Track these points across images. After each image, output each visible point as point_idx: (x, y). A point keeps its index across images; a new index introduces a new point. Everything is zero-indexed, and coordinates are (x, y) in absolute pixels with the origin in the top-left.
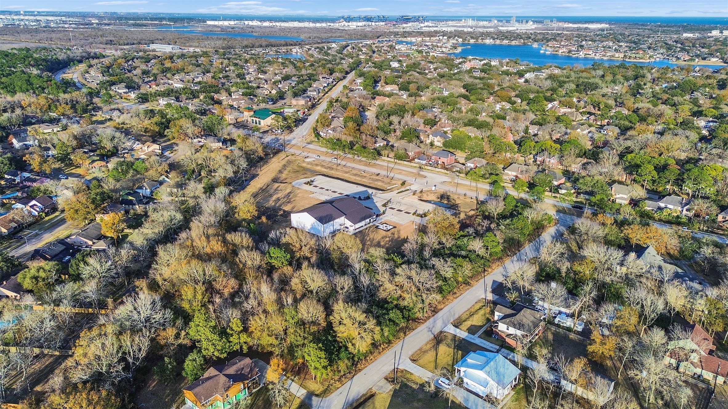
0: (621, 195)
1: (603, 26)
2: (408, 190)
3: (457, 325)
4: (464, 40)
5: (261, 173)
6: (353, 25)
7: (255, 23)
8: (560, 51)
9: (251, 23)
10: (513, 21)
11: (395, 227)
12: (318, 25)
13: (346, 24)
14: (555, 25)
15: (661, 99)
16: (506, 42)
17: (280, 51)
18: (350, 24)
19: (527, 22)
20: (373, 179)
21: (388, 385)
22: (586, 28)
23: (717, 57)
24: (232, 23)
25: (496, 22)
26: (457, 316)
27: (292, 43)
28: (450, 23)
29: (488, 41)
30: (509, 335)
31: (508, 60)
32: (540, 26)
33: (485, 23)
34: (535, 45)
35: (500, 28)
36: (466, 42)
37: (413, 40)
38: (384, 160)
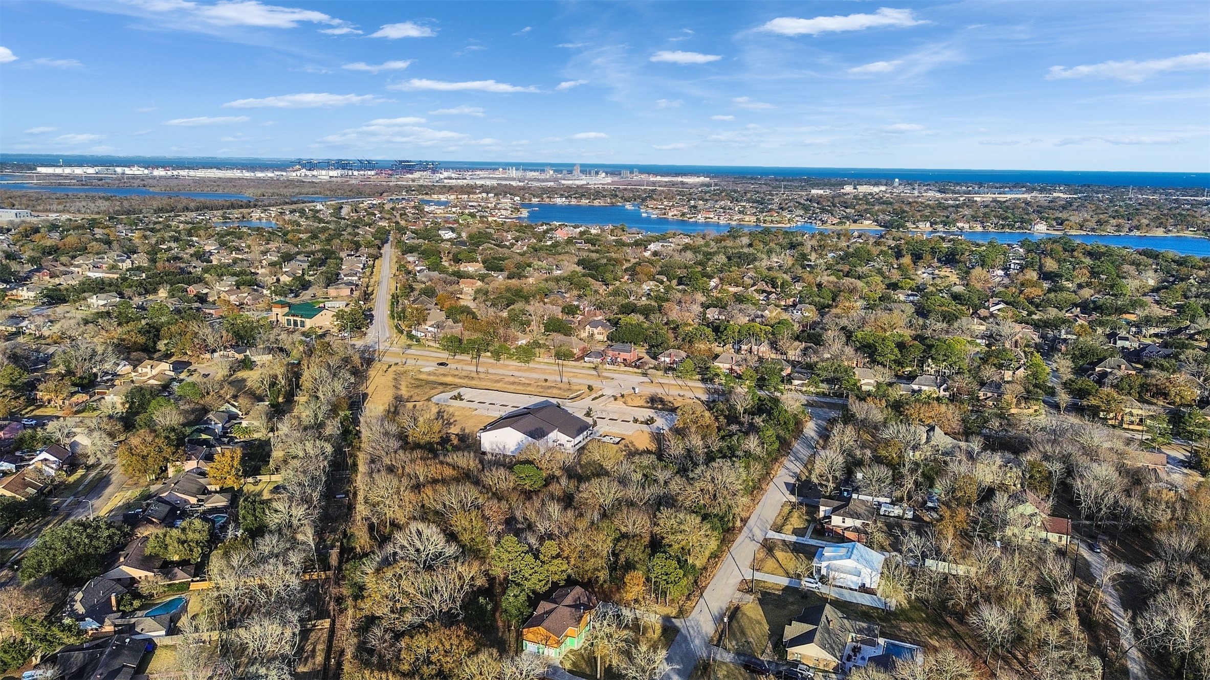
0: (866, 381)
1: (702, 179)
2: (603, 395)
3: (779, 530)
4: (523, 198)
5: (369, 391)
6: (324, 175)
7: (136, 171)
8: (670, 214)
9: (128, 171)
10: (577, 172)
11: (623, 439)
12: (260, 174)
13: (308, 173)
14: (637, 177)
15: (841, 271)
16: (585, 202)
17: (231, 216)
18: (315, 173)
19: (597, 173)
20: (542, 387)
21: (748, 596)
22: (682, 183)
23: (869, 219)
24: (91, 171)
25: (551, 172)
26: (771, 523)
27: (240, 203)
28: (482, 174)
29: (559, 201)
30: (847, 529)
31: (611, 227)
32: (616, 179)
33: (535, 174)
34: (629, 206)
35: (563, 182)
36: (527, 202)
37: (443, 198)
38: (539, 363)
